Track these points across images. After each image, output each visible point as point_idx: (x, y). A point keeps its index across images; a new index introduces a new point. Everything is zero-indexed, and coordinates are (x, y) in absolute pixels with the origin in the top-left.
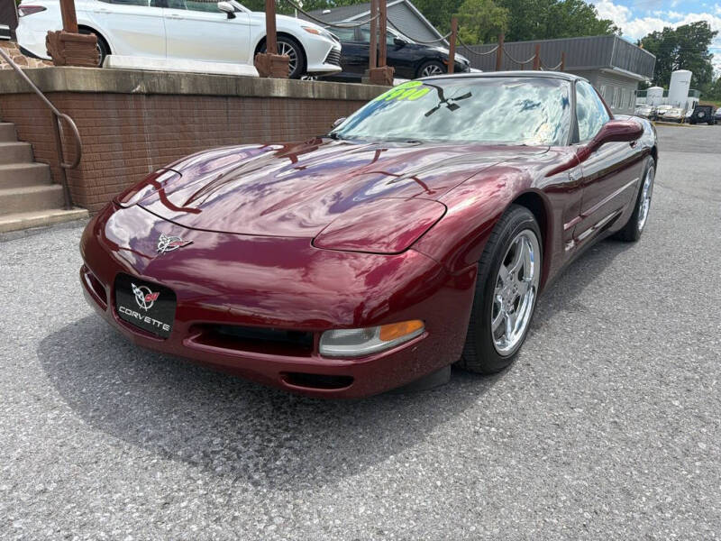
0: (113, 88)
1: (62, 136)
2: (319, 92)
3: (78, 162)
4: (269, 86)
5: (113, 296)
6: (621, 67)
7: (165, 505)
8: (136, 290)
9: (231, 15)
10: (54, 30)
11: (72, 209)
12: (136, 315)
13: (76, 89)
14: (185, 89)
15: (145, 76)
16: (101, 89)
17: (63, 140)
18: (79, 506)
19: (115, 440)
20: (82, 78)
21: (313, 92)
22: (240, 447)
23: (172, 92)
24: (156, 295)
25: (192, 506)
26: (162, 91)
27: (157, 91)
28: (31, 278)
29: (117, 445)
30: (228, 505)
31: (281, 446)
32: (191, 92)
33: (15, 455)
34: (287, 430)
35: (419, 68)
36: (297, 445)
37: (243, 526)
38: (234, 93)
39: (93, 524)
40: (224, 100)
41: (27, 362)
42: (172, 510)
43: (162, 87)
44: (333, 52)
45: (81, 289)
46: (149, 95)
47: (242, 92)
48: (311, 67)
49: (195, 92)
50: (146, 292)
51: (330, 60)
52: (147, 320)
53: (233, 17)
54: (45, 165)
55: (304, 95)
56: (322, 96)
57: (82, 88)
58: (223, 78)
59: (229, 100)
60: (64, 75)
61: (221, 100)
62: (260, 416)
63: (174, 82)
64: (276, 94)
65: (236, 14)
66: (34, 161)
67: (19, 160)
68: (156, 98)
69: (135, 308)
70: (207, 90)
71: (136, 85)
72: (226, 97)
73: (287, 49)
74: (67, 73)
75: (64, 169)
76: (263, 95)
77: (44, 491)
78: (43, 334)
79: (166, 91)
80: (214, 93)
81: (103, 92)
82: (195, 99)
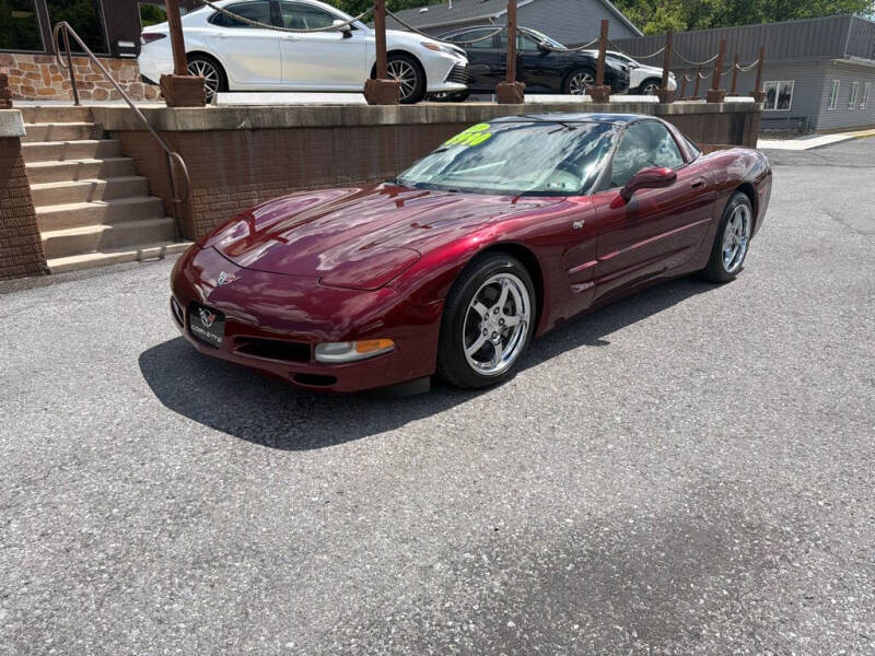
0: (219, 125)
1: (173, 171)
2: (433, 116)
3: (187, 196)
4: (378, 113)
5: (188, 317)
6: (861, 56)
7: (205, 453)
8: (202, 313)
9: (347, 35)
10: (167, 74)
11: (181, 242)
12: (202, 331)
13: (185, 128)
14: (289, 122)
15: (250, 112)
16: (208, 127)
17: (174, 176)
18: (152, 450)
19: (182, 417)
20: (191, 117)
21: (427, 116)
22: (265, 425)
23: (276, 125)
24: (214, 317)
25: (222, 455)
26: (266, 125)
27: (262, 126)
28: (139, 304)
29: (183, 420)
30: (245, 456)
31: (293, 426)
32: (296, 125)
33: (116, 422)
34: (302, 418)
35: (566, 77)
36: (304, 426)
37: (250, 467)
38: (339, 123)
39: (159, 459)
40: (330, 131)
41: (130, 366)
42: (208, 456)
43: (266, 121)
44: (456, 68)
45: (170, 312)
46: (254, 130)
47: (348, 121)
48: (431, 87)
49: (299, 125)
50: (208, 315)
51: (451, 78)
52: (208, 335)
53: (350, 36)
54: (158, 199)
55: (416, 121)
56: (437, 120)
57: (191, 127)
58: (329, 109)
59: (336, 131)
60: (175, 116)
61: (326, 131)
62: (285, 408)
63: (278, 117)
64: (385, 122)
65: (353, 32)
66: (150, 195)
67: (137, 194)
68: (261, 132)
69: (201, 326)
70: (311, 122)
71: (241, 121)
72: (332, 127)
73: (405, 67)
74: (178, 114)
75: (175, 204)
76: (371, 123)
77: (131, 442)
78: (144, 348)
79: (270, 125)
80: (319, 124)
81: (210, 131)
82: (300, 131)
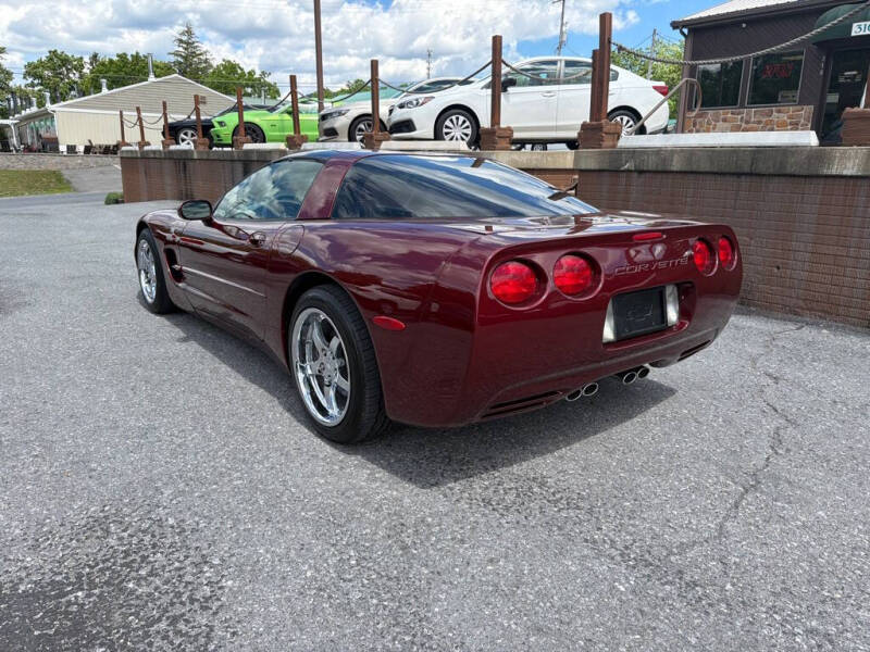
0: (605, 166)
14: (676, 165)
15: (635, 155)
16: (597, 167)
23: (660, 168)
26: (650, 168)
27: (645, 169)
32: (684, 169)
38: (746, 169)
40: (735, 178)
43: (651, 164)
46: (639, 172)
47: (762, 168)
49: (690, 169)
59: (743, 178)
63: (665, 159)
68: (648, 175)
70: (705, 166)
71: (627, 162)
72: (739, 175)
79: (654, 168)
80: (716, 170)
81: (599, 171)
82: (692, 177)
